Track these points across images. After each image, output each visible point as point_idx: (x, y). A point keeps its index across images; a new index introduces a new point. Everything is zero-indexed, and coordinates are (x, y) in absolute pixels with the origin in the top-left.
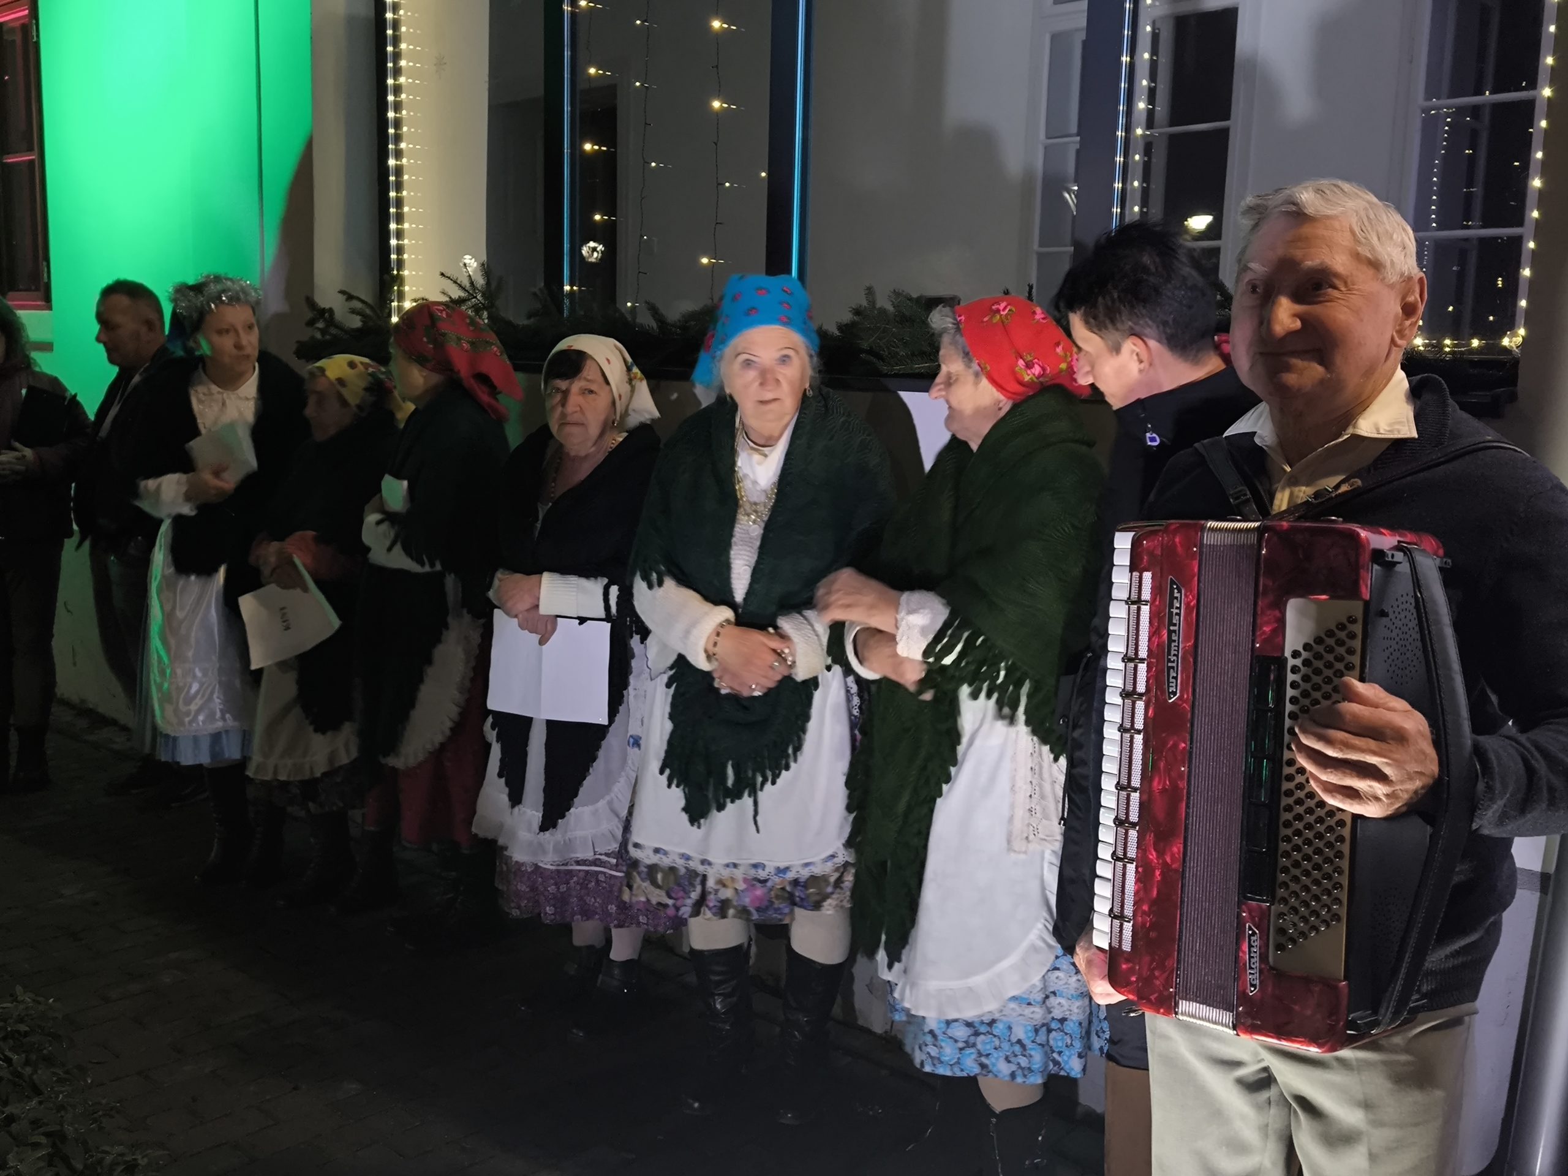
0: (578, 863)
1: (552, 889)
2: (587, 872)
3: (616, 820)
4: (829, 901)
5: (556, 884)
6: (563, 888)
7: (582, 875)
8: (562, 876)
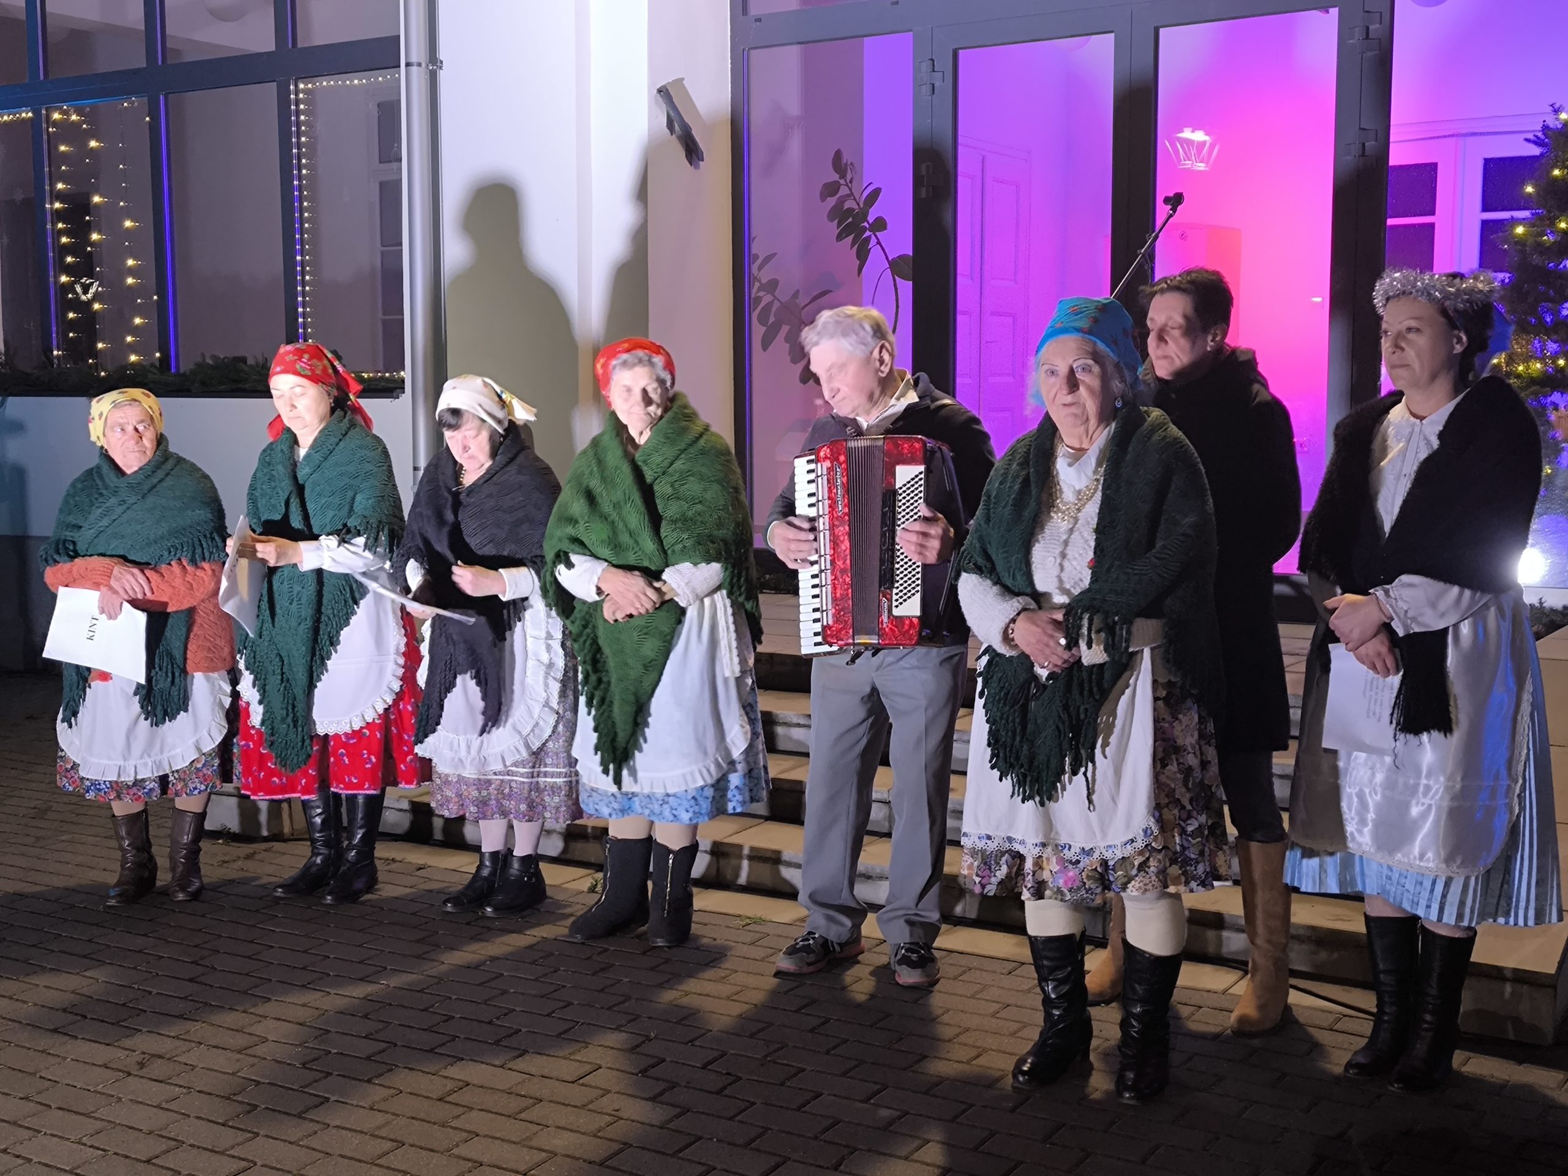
0: (495, 774)
1: (475, 793)
2: (502, 781)
3: (518, 737)
4: (1133, 882)
5: (478, 789)
6: (484, 793)
7: (498, 782)
8: (483, 784)
